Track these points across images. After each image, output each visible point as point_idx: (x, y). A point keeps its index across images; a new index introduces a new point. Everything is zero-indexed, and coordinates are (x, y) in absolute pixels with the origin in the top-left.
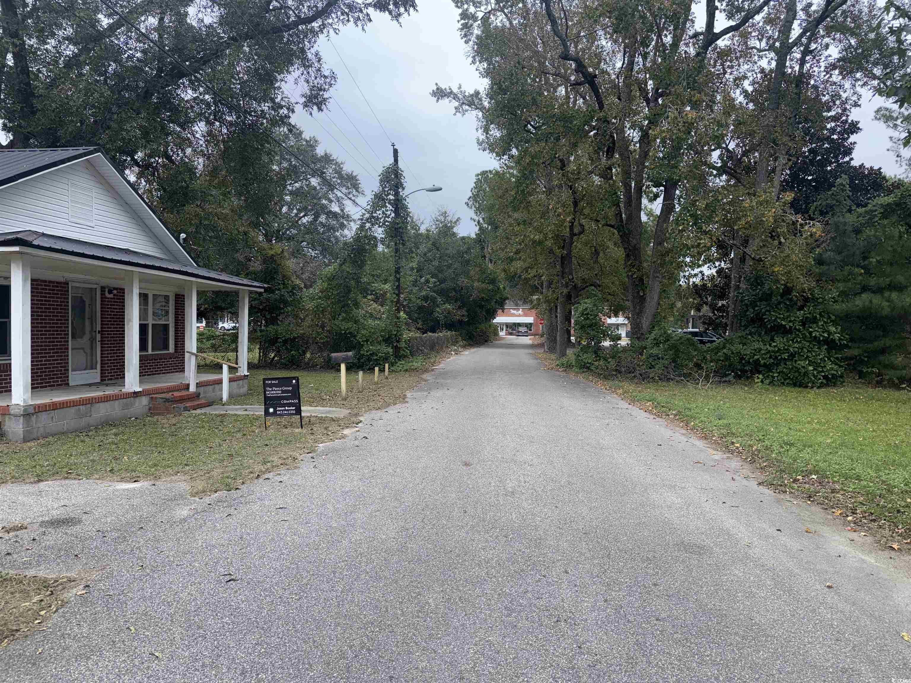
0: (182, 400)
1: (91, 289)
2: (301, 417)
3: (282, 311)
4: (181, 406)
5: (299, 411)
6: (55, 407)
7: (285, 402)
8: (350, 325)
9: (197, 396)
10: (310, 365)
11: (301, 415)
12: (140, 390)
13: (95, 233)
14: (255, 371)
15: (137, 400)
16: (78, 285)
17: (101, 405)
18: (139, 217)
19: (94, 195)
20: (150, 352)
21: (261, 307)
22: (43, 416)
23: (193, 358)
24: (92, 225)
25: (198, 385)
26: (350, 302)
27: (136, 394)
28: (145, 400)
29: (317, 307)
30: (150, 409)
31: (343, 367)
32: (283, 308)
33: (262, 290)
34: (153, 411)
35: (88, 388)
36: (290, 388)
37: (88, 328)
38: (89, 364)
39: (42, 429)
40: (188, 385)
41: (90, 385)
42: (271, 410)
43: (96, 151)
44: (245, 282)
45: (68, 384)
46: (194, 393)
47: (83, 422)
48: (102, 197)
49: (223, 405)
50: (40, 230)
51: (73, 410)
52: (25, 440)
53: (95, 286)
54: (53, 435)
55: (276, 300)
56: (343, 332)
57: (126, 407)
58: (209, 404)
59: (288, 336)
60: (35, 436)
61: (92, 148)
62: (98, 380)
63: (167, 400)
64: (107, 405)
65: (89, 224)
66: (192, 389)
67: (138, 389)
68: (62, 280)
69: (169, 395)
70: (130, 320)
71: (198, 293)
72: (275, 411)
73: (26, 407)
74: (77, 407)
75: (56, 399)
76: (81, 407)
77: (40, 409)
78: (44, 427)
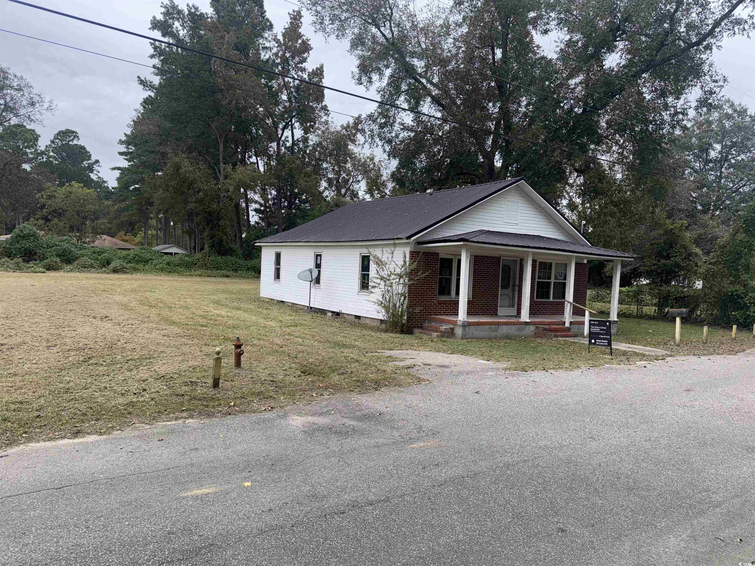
0: (556, 330)
1: (514, 260)
2: (611, 348)
3: (677, 274)
4: (553, 334)
5: (610, 344)
6: (478, 324)
7: (602, 336)
8: (737, 287)
9: (569, 329)
10: (699, 321)
11: (611, 346)
12: (529, 321)
13: (520, 227)
14: (624, 319)
15: (527, 326)
16: (505, 258)
17: (504, 327)
18: (549, 214)
19: (520, 205)
20: (551, 299)
21: (659, 271)
22: (472, 327)
23: (569, 305)
24: (517, 223)
25: (571, 323)
26: (739, 267)
27: (526, 323)
28: (532, 328)
29: (707, 271)
30: (535, 333)
31: (678, 320)
32: (677, 272)
33: (632, 259)
34: (537, 335)
35: (506, 317)
36: (605, 328)
37: (511, 284)
38: (511, 304)
39: (471, 335)
40: (565, 322)
41: (507, 316)
42: (593, 341)
43: (520, 180)
44: (619, 254)
45: (497, 315)
46: (567, 327)
47: (494, 334)
48: (525, 205)
49: (584, 337)
50: (487, 229)
51: (488, 327)
52: (462, 339)
53: (516, 259)
54: (476, 338)
55: (671, 265)
56: (730, 294)
57: (519, 330)
58: (575, 336)
59: (678, 295)
60: (467, 337)
61: (518, 178)
62: (515, 314)
63: (545, 329)
64: (508, 327)
65: (514, 222)
66: (567, 325)
67: (528, 320)
68: (498, 256)
69: (546, 327)
70: (526, 280)
71: (576, 264)
72: (595, 342)
73: (464, 322)
74: (490, 326)
75: (481, 320)
76: (492, 326)
77: (470, 324)
78: (472, 333)
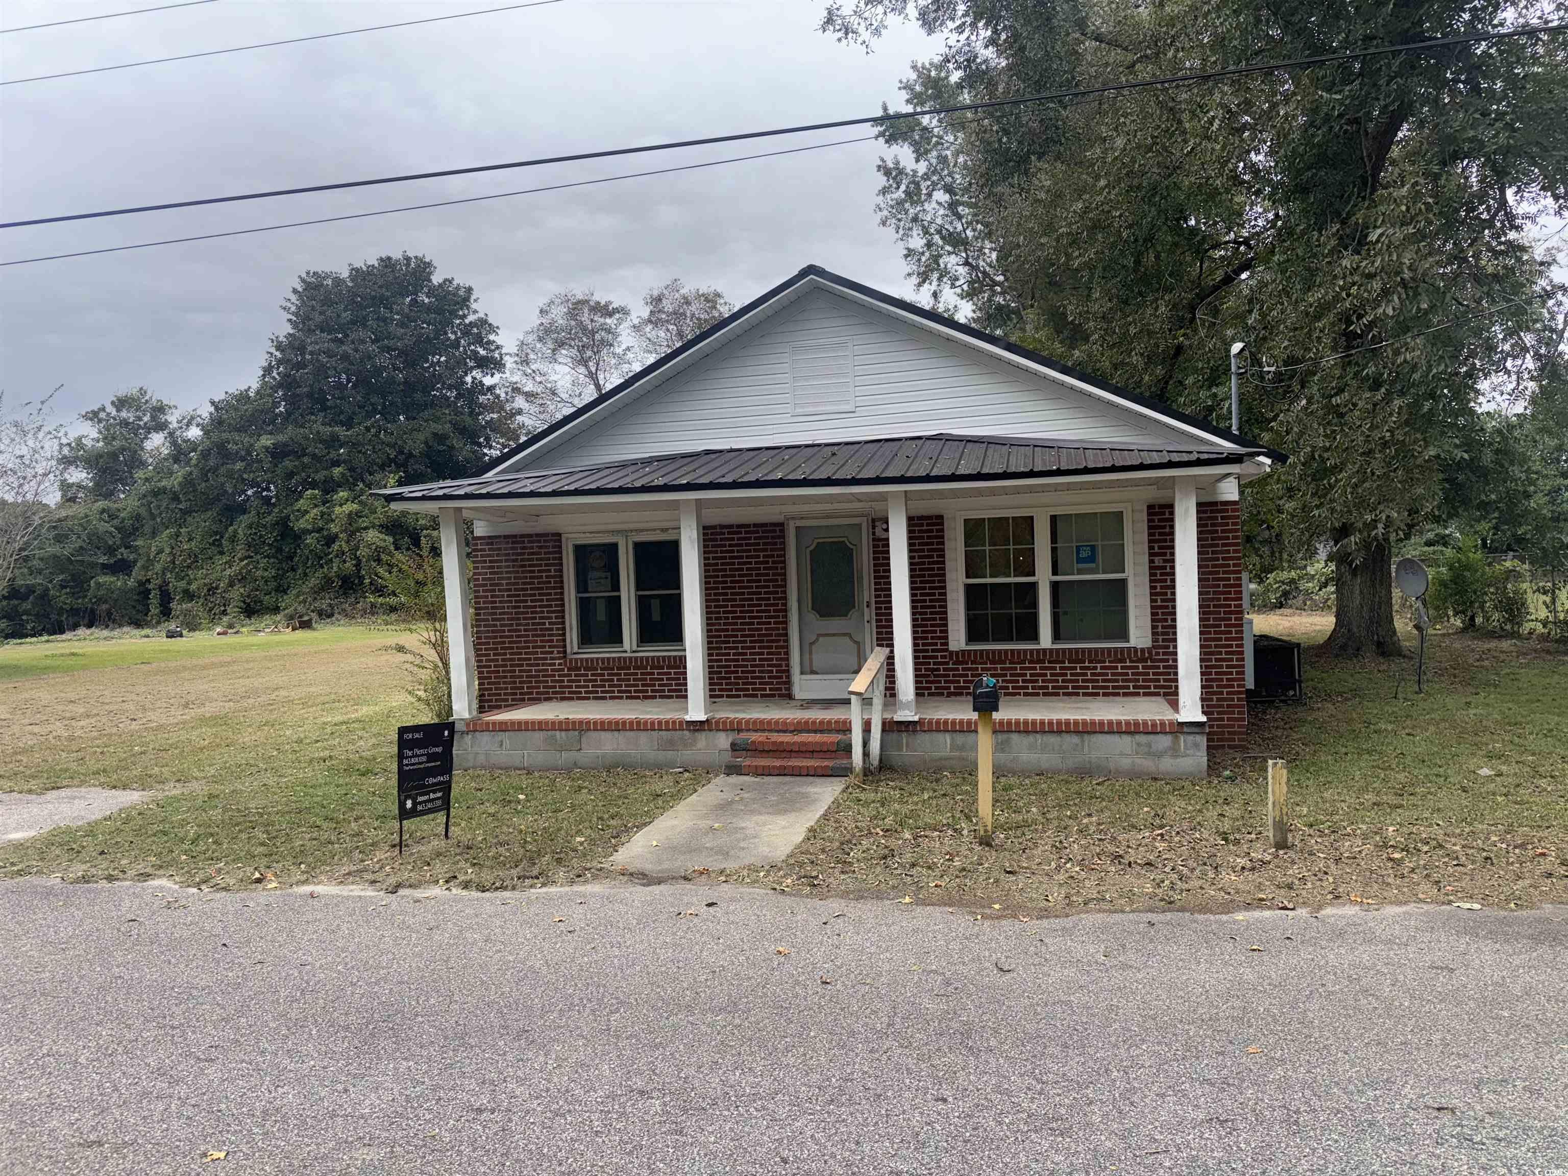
17: (605, 735)
27: (694, 726)
28: (723, 741)
42: (409, 804)
45: (790, 696)
72: (415, 804)
74: (550, 733)
76: (558, 733)
